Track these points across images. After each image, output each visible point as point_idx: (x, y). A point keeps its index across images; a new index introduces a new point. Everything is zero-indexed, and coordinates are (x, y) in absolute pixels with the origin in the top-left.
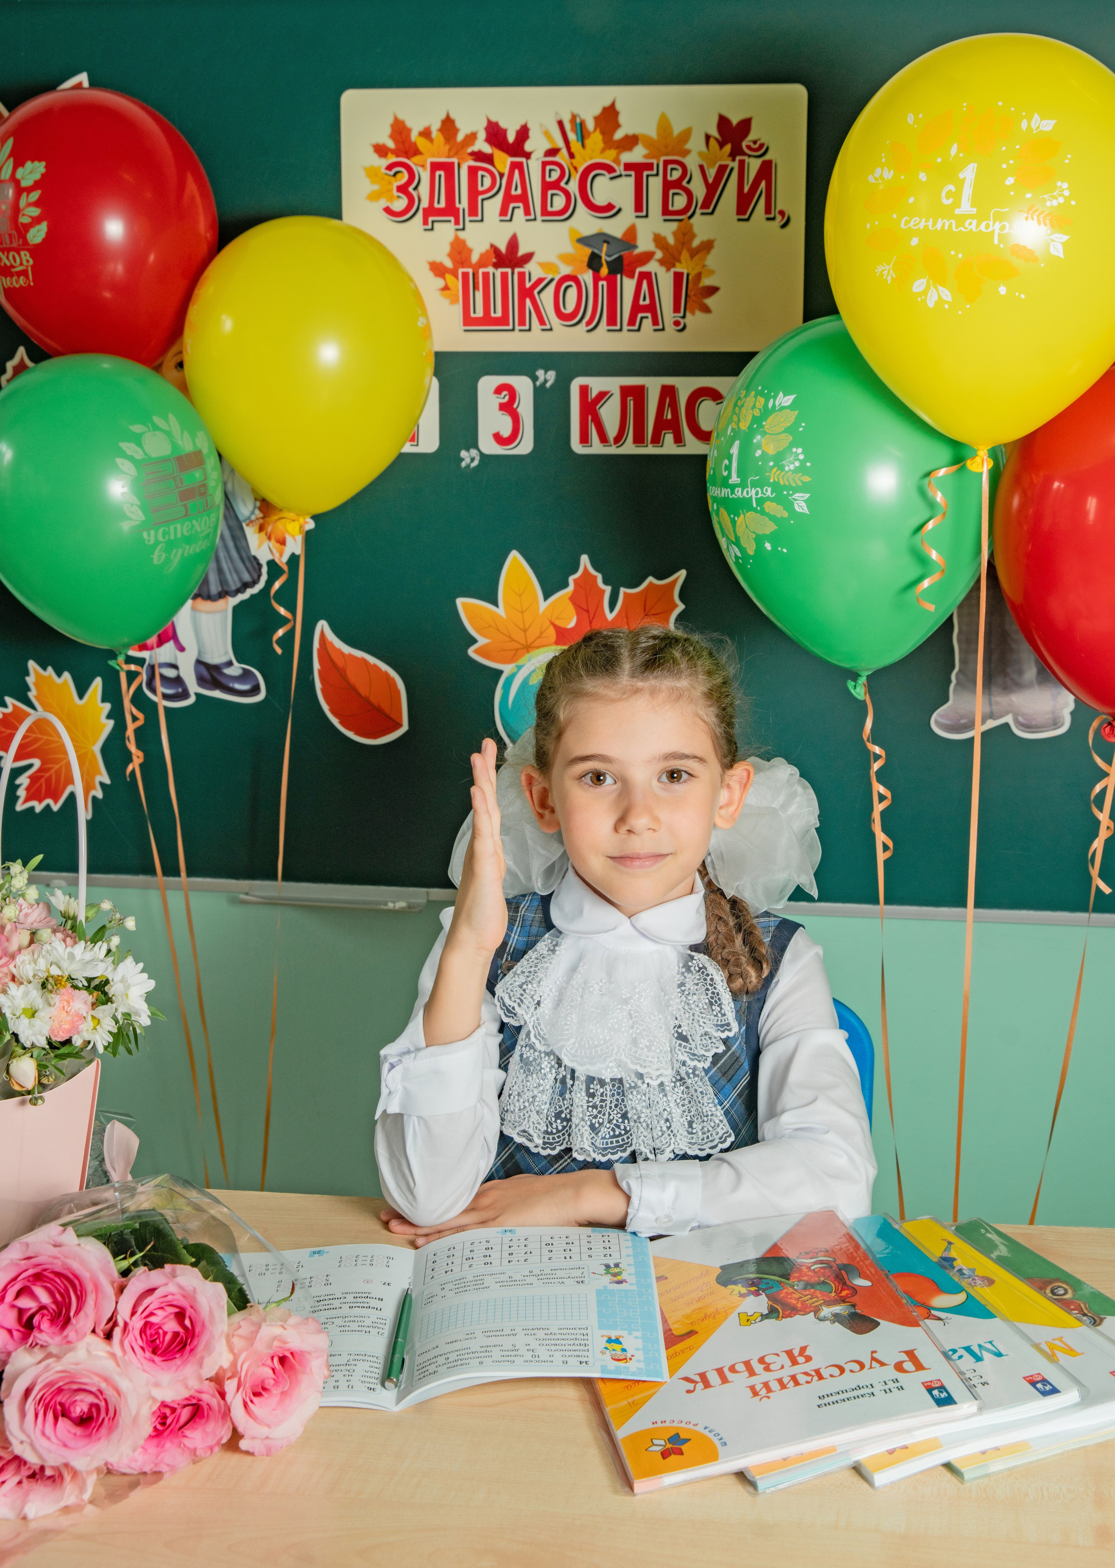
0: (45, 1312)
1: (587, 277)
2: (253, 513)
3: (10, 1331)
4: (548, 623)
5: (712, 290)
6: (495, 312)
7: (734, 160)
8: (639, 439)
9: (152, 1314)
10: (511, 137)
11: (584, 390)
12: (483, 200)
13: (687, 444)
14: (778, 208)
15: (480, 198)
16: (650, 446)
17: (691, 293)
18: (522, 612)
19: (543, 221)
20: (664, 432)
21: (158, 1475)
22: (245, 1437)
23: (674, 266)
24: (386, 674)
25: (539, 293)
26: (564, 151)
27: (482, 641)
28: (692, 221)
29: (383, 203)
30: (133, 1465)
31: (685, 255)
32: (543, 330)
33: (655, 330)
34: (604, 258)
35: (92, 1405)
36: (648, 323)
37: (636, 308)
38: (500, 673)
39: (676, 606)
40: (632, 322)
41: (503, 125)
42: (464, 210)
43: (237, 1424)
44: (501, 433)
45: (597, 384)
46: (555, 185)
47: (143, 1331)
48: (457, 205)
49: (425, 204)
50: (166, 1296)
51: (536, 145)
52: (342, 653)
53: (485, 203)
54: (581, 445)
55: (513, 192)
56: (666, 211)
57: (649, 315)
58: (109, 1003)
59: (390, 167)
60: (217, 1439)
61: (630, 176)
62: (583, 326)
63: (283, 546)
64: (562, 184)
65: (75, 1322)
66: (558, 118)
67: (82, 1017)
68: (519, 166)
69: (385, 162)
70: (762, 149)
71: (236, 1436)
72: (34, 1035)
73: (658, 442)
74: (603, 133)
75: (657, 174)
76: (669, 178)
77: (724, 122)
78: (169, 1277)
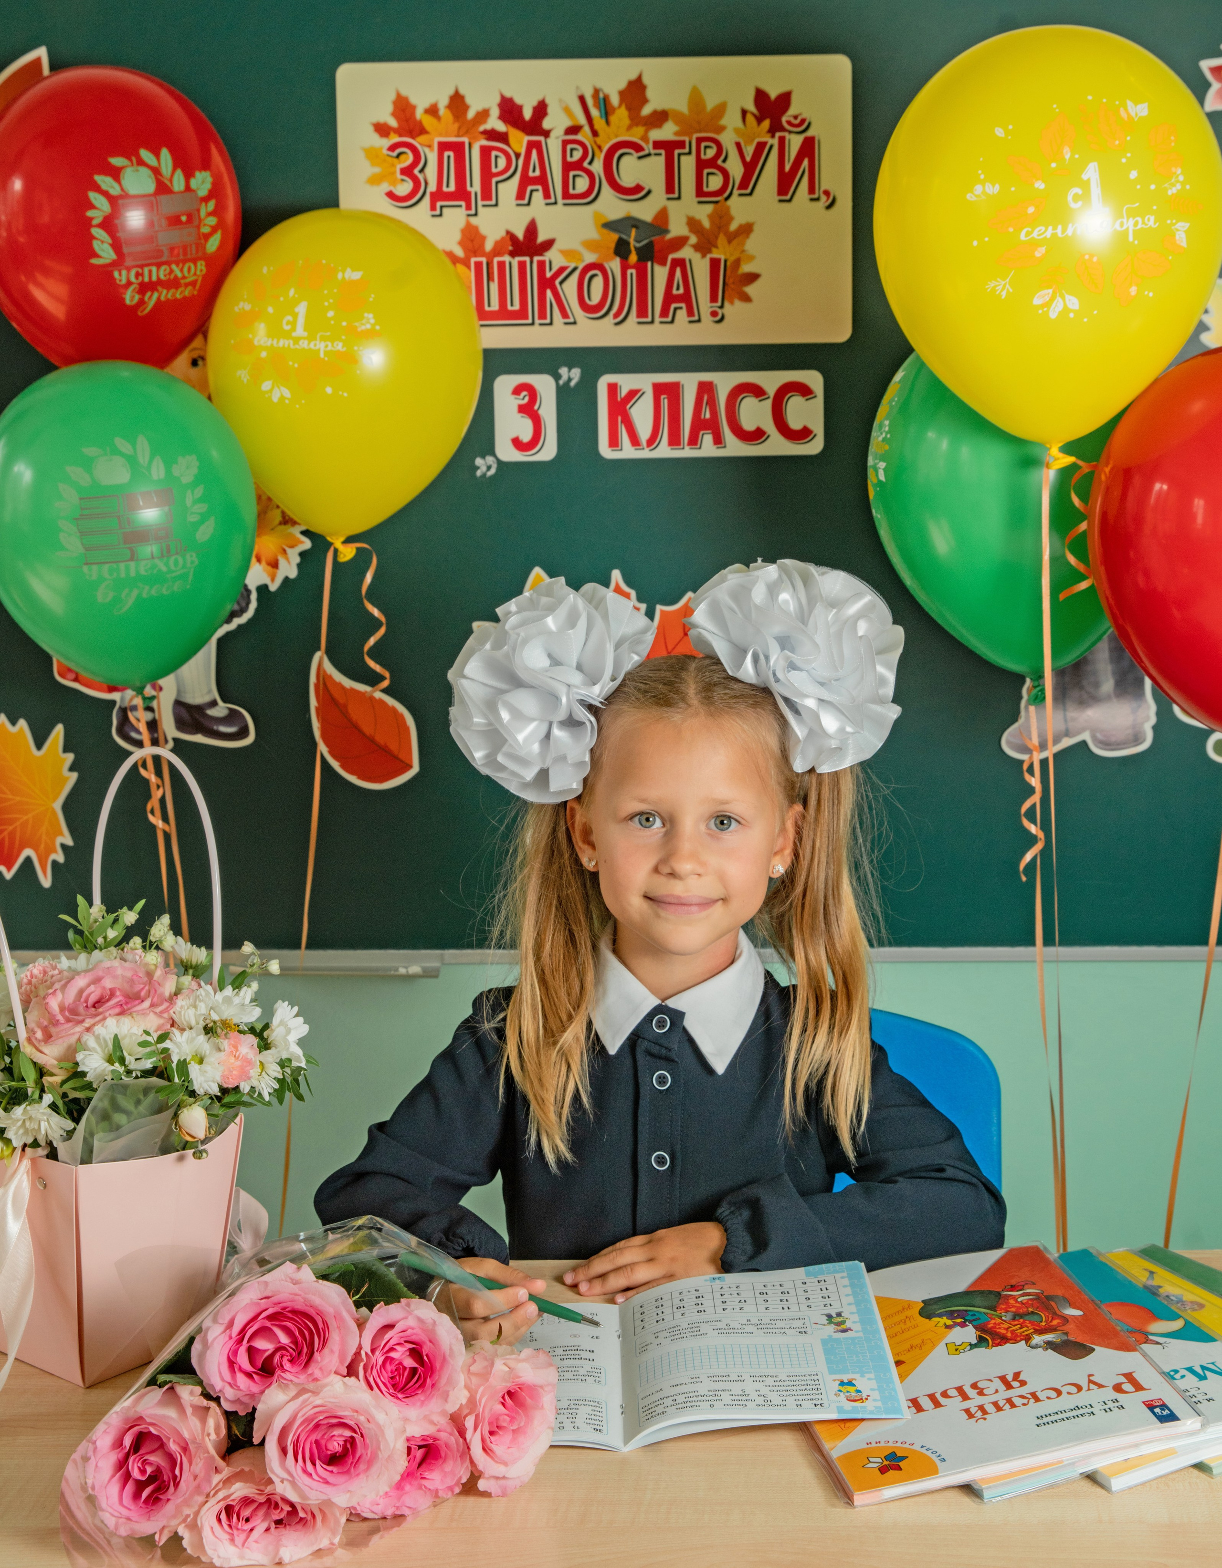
0: (284, 1352)
1: (614, 265)
3: (249, 1375)
5: (753, 277)
6: (512, 305)
7: (773, 136)
8: (675, 440)
9: (392, 1349)
10: (527, 114)
11: (613, 389)
12: (497, 183)
13: (728, 445)
14: (823, 189)
15: (494, 180)
16: (687, 448)
17: (730, 281)
19: (565, 205)
20: (701, 433)
21: (399, 1518)
22: (486, 1475)
23: (710, 251)
24: (394, 710)
25: (561, 283)
26: (587, 129)
28: (729, 202)
29: (386, 187)
30: (375, 1509)
31: (722, 240)
32: (566, 324)
33: (691, 322)
34: (632, 243)
35: (345, 1441)
36: (682, 314)
37: (669, 298)
40: (664, 312)
41: (518, 100)
42: (476, 194)
43: (476, 1461)
44: (521, 438)
45: (626, 382)
46: (578, 165)
47: (384, 1367)
48: (469, 188)
49: (432, 187)
50: (405, 1331)
51: (555, 122)
52: (343, 688)
53: (500, 186)
54: (610, 449)
55: (531, 174)
56: (700, 192)
57: (683, 305)
58: (273, 1048)
59: (392, 148)
60: (456, 1478)
61: (660, 154)
62: (609, 319)
63: (275, 570)
64: (585, 164)
65: (319, 1358)
66: (580, 93)
67: (249, 1062)
68: (537, 145)
69: (385, 143)
70: (803, 125)
71: (475, 1476)
72: (206, 1081)
73: (696, 444)
74: (629, 109)
75: (690, 153)
76: (703, 157)
77: (761, 96)
78: (408, 1311)
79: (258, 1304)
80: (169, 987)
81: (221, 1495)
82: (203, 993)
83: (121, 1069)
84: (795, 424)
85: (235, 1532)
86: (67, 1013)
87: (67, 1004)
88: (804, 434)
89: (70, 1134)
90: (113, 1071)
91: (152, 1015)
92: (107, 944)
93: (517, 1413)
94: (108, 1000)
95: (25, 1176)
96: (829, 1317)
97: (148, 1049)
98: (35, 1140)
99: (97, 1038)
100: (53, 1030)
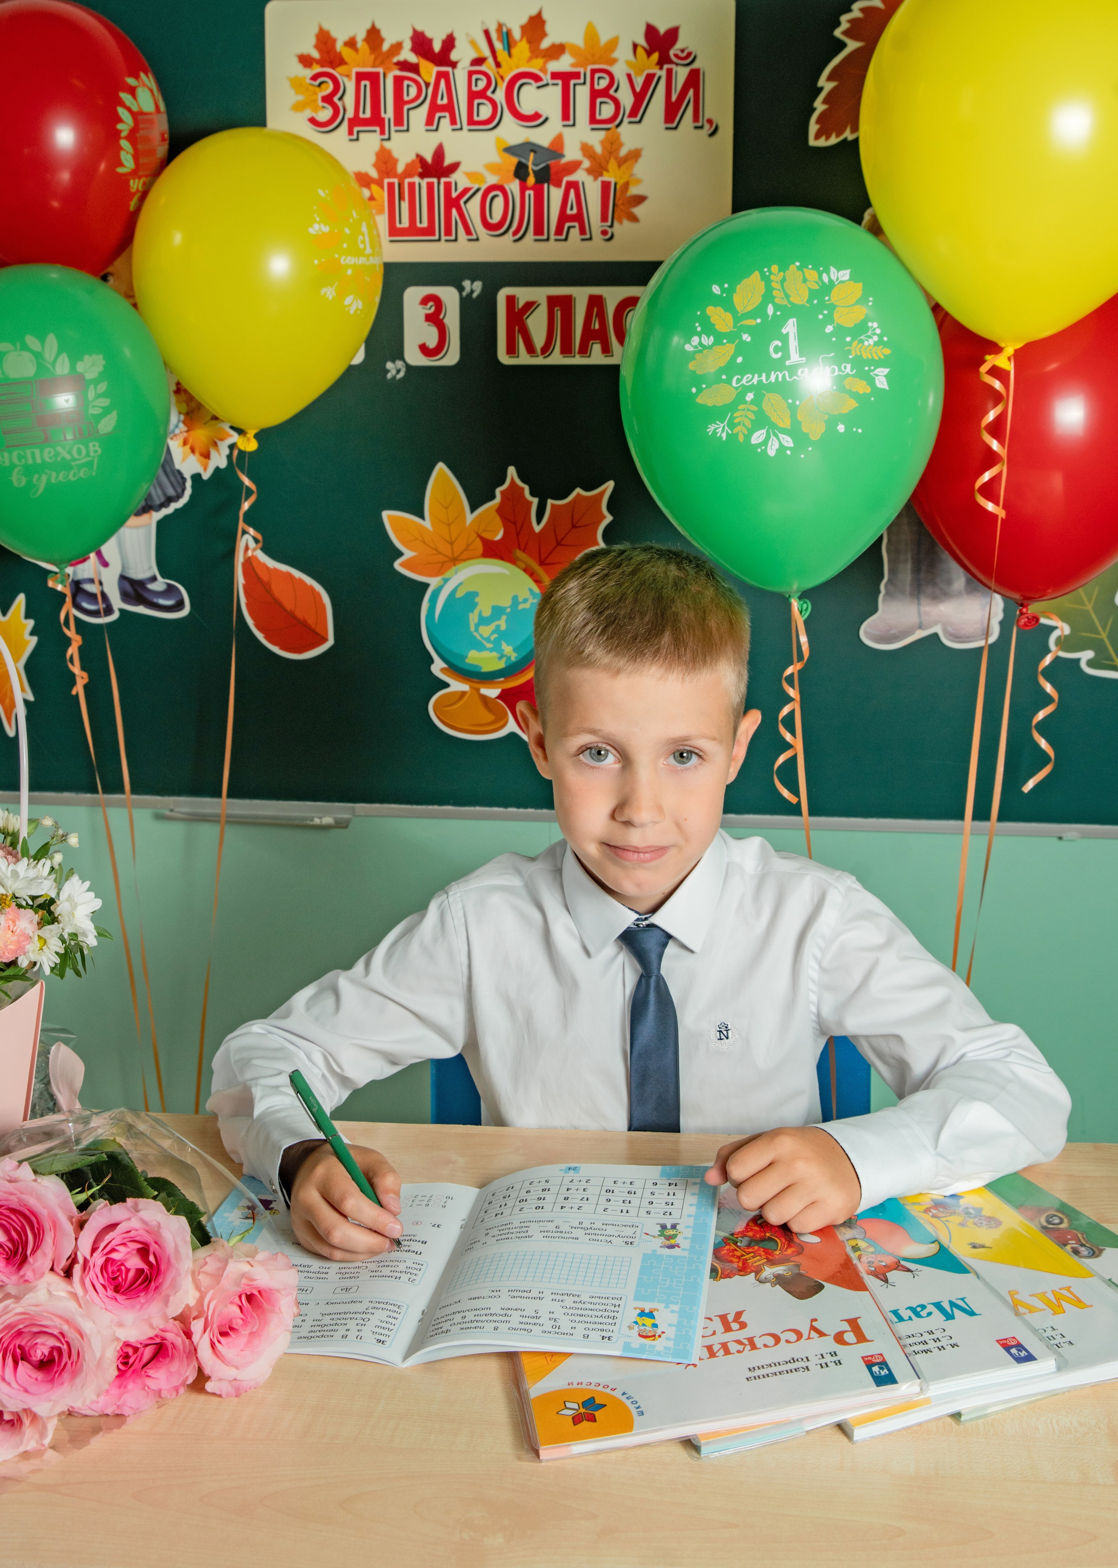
1: (514, 187)
2: (177, 426)
4: (475, 535)
5: (640, 200)
6: (421, 222)
7: (661, 68)
8: (566, 350)
9: (113, 1250)
10: (437, 47)
11: (511, 300)
12: (408, 110)
13: (615, 353)
14: (706, 117)
15: (406, 107)
16: (578, 356)
17: (619, 202)
18: (449, 525)
19: (470, 130)
20: (591, 342)
21: (121, 1417)
22: (214, 1378)
23: (601, 175)
24: (312, 588)
25: (465, 202)
26: (491, 60)
27: (408, 554)
28: (620, 129)
29: (308, 113)
30: (94, 1407)
31: (612, 164)
32: (470, 240)
33: (583, 240)
34: (531, 166)
35: (53, 1348)
36: (575, 233)
37: (563, 218)
38: (427, 586)
39: (603, 517)
40: (559, 231)
41: (429, 34)
42: (389, 120)
43: (204, 1363)
44: (427, 344)
45: (524, 294)
46: (482, 94)
47: (104, 1268)
48: (383, 115)
49: (350, 114)
50: (130, 1231)
51: (462, 54)
52: (267, 568)
53: (412, 113)
54: (508, 356)
55: (439, 102)
56: (593, 120)
57: (576, 224)
58: (56, 923)
59: (314, 78)
60: (182, 1379)
61: (557, 84)
62: (509, 236)
63: (207, 460)
64: (489, 93)
65: (32, 1261)
66: (485, 28)
67: (27, 937)
68: (445, 75)
69: (309, 73)
70: (689, 58)
71: (202, 1378)
73: (585, 352)
74: (529, 42)
75: (584, 83)
76: (596, 87)
77: (651, 31)
78: (132, 1212)
93: (252, 1315)
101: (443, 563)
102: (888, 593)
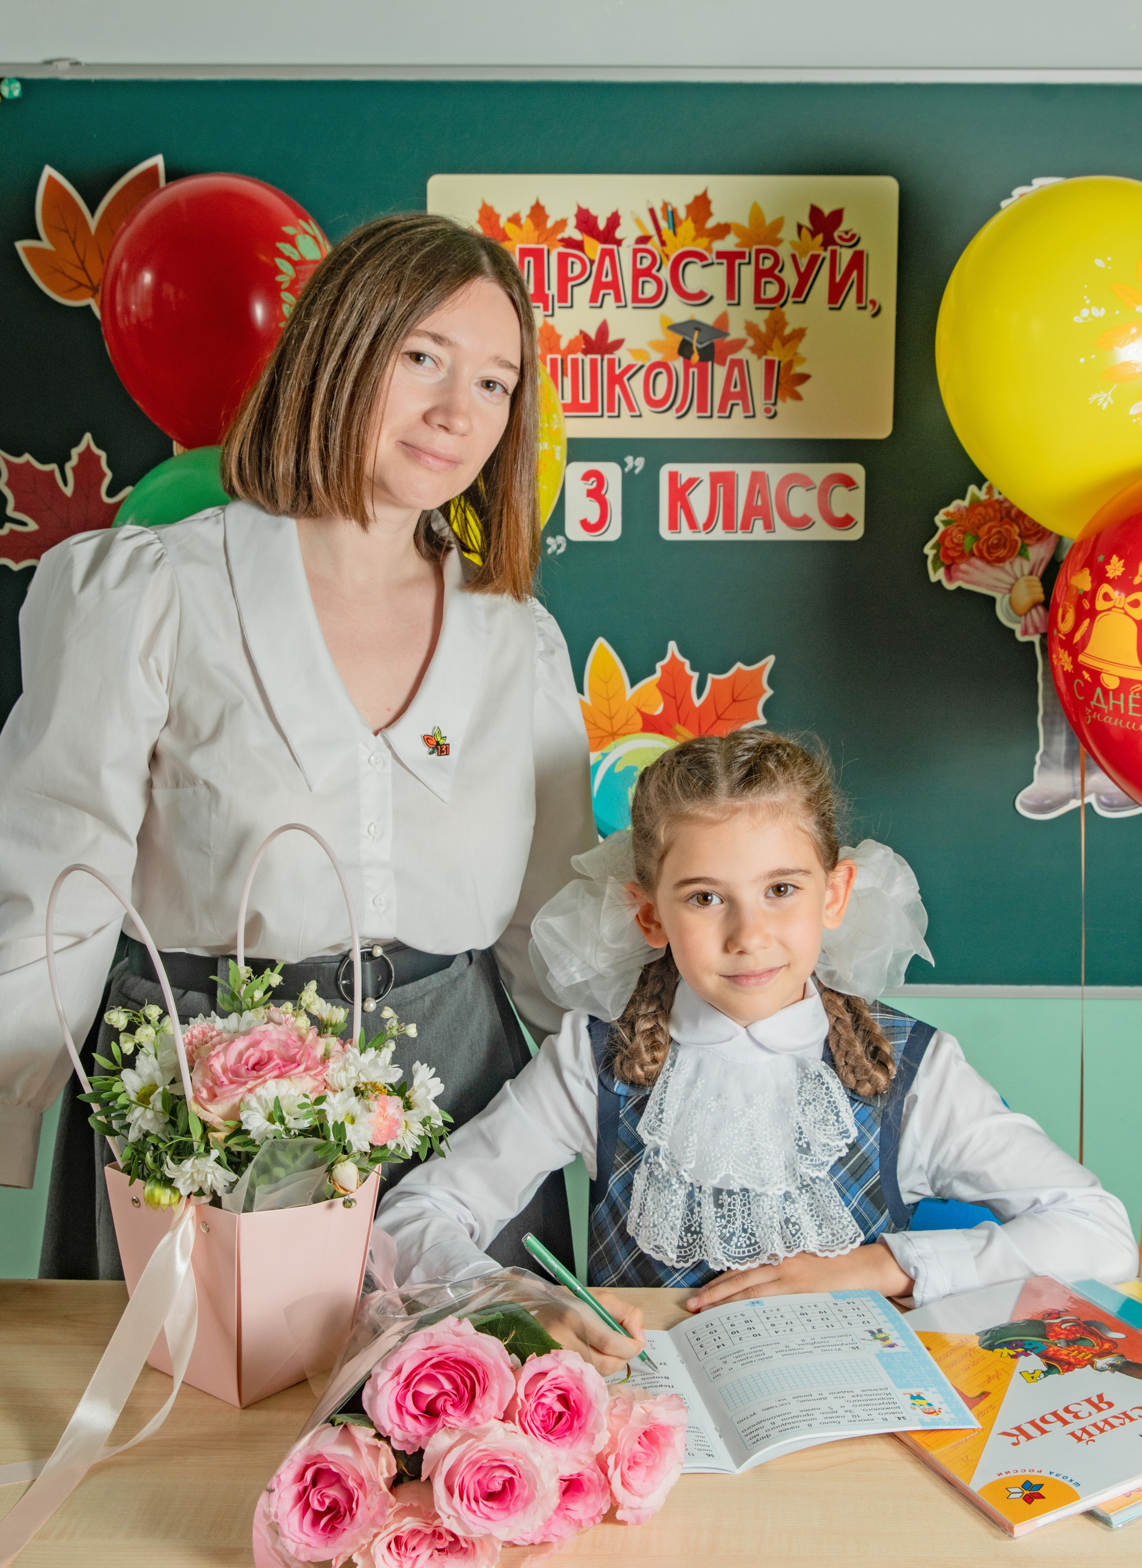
0: (446, 1397)
1: (678, 364)
3: (415, 1417)
4: (635, 710)
5: (804, 378)
6: (583, 398)
7: (826, 250)
8: (728, 525)
9: (543, 1395)
10: (602, 224)
11: (673, 476)
12: (573, 287)
13: (777, 529)
14: (869, 298)
15: (570, 284)
16: (740, 532)
17: (782, 381)
18: (608, 700)
19: (634, 308)
20: (753, 518)
21: (546, 1544)
22: (625, 1507)
23: (765, 353)
25: (629, 379)
26: (656, 239)
28: (784, 309)
30: (527, 1537)
31: (776, 343)
32: (632, 416)
33: (746, 417)
34: (695, 344)
35: (507, 1480)
36: (738, 411)
37: (727, 395)
39: (764, 691)
40: (722, 409)
41: (594, 212)
42: (553, 296)
43: (616, 1495)
44: (589, 520)
45: (686, 471)
46: (647, 272)
47: (537, 1411)
48: (547, 291)
50: (555, 1379)
51: (627, 232)
53: (575, 289)
54: (670, 532)
55: (604, 279)
56: (758, 299)
57: (740, 402)
58: (414, 1107)
60: (599, 1509)
61: (722, 264)
62: (672, 413)
64: (654, 271)
65: (480, 1405)
66: (650, 206)
67: (397, 1122)
68: (610, 253)
70: (853, 240)
71: (614, 1507)
72: (359, 1140)
73: (748, 528)
74: (695, 221)
75: (749, 263)
76: (761, 267)
77: (815, 212)
78: (558, 1361)
79: (425, 1354)
80: (319, 1052)
81: (392, 1528)
82: (351, 1057)
83: (281, 1128)
84: (839, 512)
85: (403, 1559)
86: (230, 1075)
87: (229, 1066)
88: (846, 522)
89: (233, 1185)
90: (276, 1130)
91: (308, 1078)
92: (254, 1006)
93: (652, 1450)
94: (266, 1064)
95: (190, 1222)
96: (872, 1333)
97: (305, 1110)
98: (201, 1189)
99: (259, 1098)
100: (218, 1090)
101: (603, 737)
102: (1043, 764)
